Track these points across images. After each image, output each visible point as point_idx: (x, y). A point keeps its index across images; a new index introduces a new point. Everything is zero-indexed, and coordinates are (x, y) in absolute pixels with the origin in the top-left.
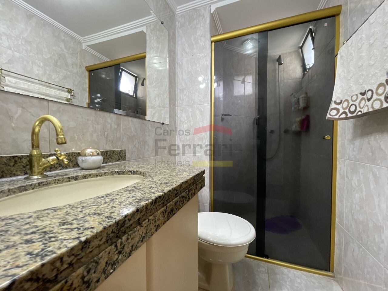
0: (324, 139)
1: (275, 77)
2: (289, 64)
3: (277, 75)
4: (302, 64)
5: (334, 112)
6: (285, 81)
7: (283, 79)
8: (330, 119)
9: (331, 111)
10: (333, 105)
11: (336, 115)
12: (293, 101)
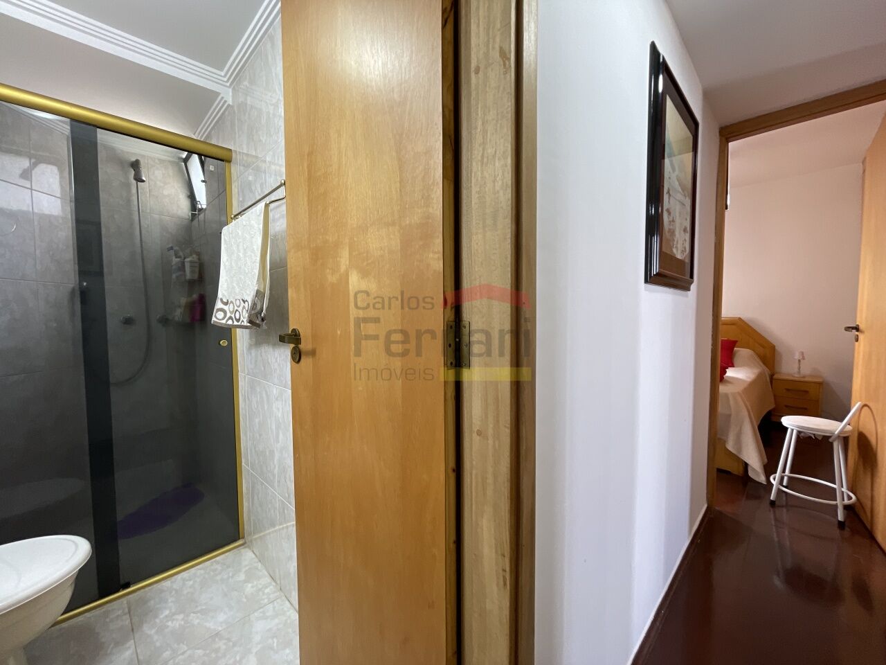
0: (219, 344)
1: (129, 201)
2: (162, 185)
3: (135, 198)
4: (189, 194)
5: (220, 315)
6: (156, 216)
7: (148, 211)
8: (215, 324)
9: (216, 312)
10: (219, 305)
11: (223, 319)
12: (174, 263)
